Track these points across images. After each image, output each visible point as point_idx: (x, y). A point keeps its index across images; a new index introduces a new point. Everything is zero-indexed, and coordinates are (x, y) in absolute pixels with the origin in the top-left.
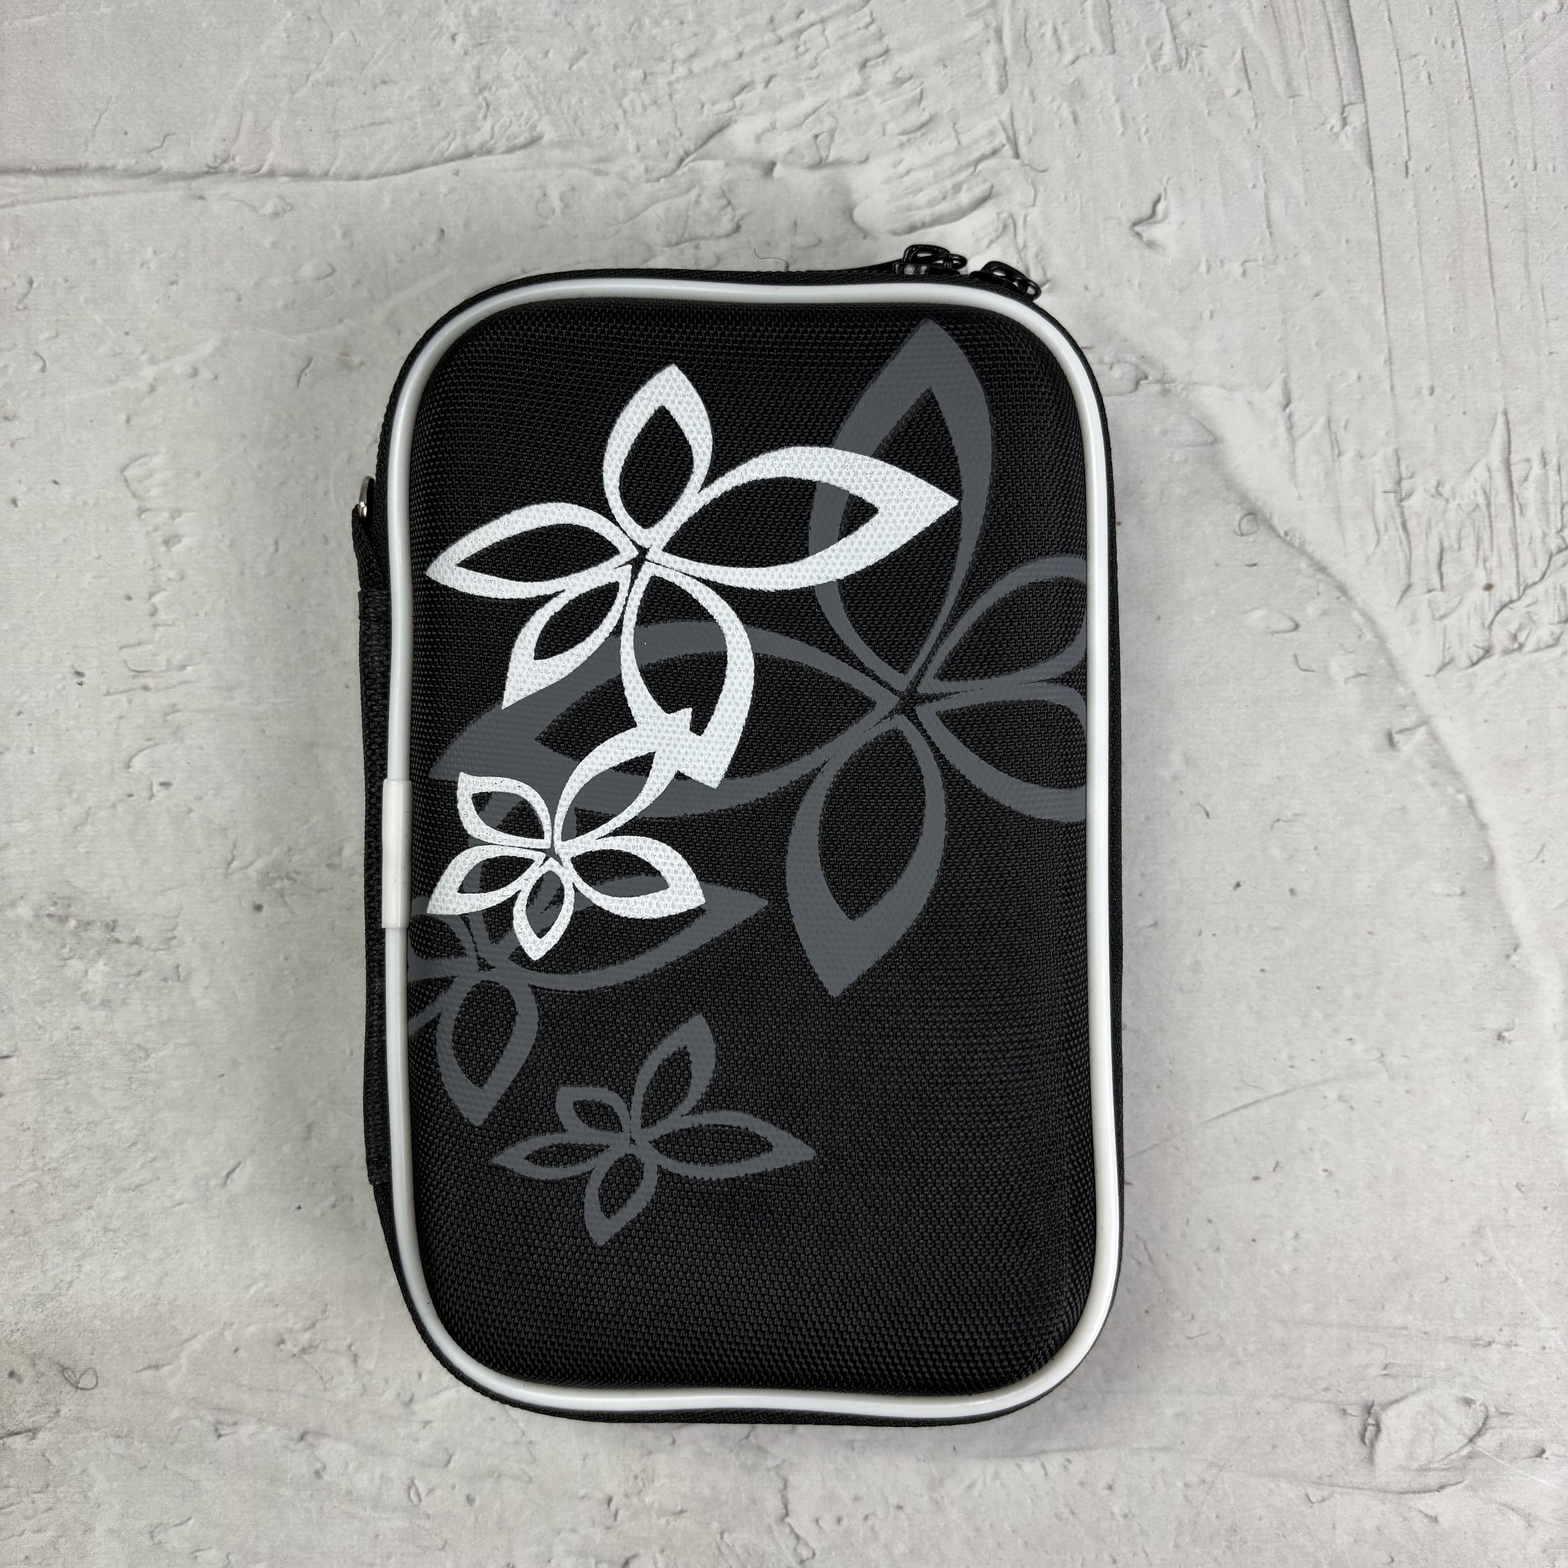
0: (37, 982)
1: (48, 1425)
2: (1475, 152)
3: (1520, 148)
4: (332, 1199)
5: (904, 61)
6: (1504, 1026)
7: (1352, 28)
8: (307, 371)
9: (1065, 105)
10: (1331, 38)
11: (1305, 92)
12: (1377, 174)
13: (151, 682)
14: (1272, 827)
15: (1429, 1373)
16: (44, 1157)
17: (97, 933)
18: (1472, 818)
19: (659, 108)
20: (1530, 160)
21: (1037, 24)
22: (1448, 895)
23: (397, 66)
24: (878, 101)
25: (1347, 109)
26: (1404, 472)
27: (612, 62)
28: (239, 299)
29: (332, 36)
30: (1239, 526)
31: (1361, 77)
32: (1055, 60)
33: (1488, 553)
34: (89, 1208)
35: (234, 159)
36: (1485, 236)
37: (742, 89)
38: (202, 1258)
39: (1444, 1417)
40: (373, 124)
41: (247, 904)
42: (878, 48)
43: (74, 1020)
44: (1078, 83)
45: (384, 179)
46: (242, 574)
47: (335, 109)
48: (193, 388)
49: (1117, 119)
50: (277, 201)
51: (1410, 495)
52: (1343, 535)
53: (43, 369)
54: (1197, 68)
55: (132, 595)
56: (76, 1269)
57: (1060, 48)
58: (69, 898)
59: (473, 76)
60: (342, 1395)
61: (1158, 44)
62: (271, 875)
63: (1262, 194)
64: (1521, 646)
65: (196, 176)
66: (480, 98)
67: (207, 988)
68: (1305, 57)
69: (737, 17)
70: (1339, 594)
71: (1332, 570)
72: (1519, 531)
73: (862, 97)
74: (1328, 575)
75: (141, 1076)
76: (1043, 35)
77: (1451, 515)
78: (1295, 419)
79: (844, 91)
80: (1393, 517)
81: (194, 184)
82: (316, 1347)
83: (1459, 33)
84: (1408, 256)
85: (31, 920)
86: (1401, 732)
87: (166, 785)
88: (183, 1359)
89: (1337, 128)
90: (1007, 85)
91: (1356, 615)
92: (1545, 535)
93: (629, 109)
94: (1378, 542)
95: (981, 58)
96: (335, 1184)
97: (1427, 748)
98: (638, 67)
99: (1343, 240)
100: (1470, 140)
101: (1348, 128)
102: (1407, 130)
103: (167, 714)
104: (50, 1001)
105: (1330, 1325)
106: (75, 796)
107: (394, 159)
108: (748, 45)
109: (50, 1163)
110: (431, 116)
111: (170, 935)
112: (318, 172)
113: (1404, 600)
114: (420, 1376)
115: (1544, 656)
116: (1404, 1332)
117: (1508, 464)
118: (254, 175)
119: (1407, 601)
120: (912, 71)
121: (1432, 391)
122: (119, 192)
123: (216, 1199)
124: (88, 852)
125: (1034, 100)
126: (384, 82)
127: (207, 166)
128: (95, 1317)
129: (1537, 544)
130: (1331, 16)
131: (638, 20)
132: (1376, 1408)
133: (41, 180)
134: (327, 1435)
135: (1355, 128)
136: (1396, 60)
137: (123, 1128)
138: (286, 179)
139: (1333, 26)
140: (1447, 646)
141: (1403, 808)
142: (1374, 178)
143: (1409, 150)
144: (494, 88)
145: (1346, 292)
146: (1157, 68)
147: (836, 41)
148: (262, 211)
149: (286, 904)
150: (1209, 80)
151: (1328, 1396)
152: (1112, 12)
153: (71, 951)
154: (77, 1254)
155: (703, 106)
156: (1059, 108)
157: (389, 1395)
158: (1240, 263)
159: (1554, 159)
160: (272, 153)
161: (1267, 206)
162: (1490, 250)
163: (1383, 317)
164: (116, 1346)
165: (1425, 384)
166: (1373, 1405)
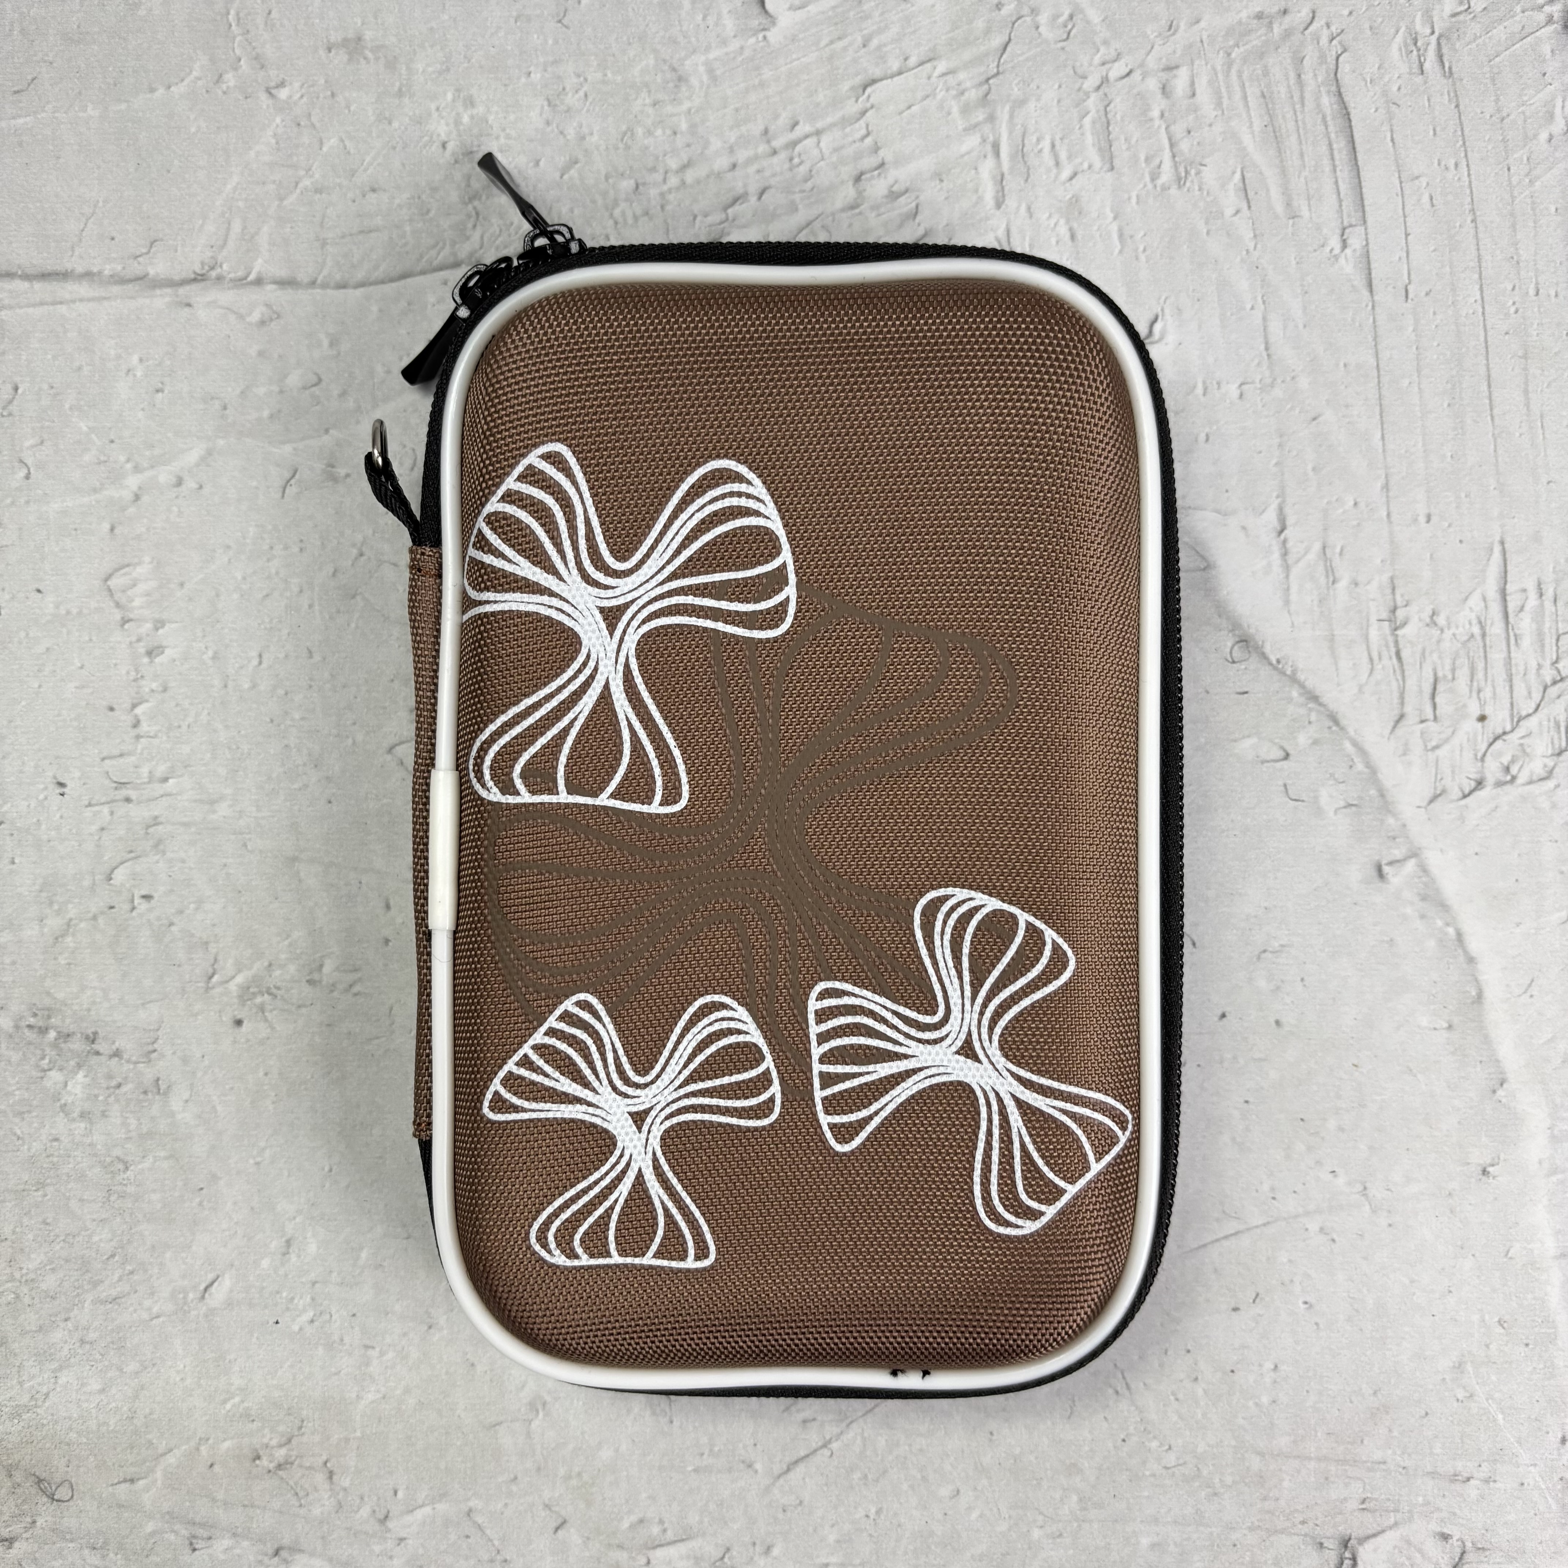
0: (17, 1093)
1: (24, 1535)
2: (1476, 276)
3: (1522, 273)
4: (311, 1314)
5: (900, 175)
6: (1488, 1162)
7: (1354, 148)
8: (293, 482)
9: (1062, 221)
10: (1333, 159)
11: (1305, 212)
12: (1376, 298)
13: (133, 794)
14: (1259, 958)
15: (1407, 1508)
16: (21, 1269)
17: (77, 1045)
18: (1460, 951)
19: (651, 219)
20: (1532, 286)
21: (1034, 139)
22: (1435, 1029)
23: (387, 174)
24: (873, 214)
25: (1347, 231)
26: (1400, 601)
27: (603, 173)
28: (225, 408)
29: (321, 143)
30: (1231, 653)
31: (1362, 199)
32: (1053, 175)
33: (1482, 683)
34: (66, 1320)
35: (221, 266)
36: (1485, 362)
37: (735, 201)
38: (178, 1372)
39: (1420, 1551)
40: (361, 232)
41: (227, 1018)
42: (874, 161)
43: (54, 1132)
44: (1075, 200)
45: (371, 288)
46: (226, 686)
47: (324, 216)
48: (177, 497)
49: (1115, 236)
50: (264, 309)
51: (1404, 624)
52: (1336, 664)
53: (28, 477)
54: (1197, 188)
55: (115, 706)
56: (53, 1380)
57: (1057, 164)
58: (49, 1009)
59: (463, 185)
60: (317, 1511)
61: (1156, 162)
62: (252, 990)
63: (1260, 316)
64: (1514, 778)
65: (184, 282)
66: (470, 207)
67: (187, 1101)
68: (1306, 178)
69: (731, 128)
70: (1331, 724)
71: (1324, 700)
72: (1513, 662)
73: (857, 211)
74: (1321, 704)
75: (119, 1188)
76: (1040, 151)
77: (1446, 645)
78: (1289, 545)
79: (839, 205)
80: (1387, 646)
81: (182, 291)
82: (292, 1463)
83: (1463, 155)
84: (1406, 382)
85: (11, 1030)
86: (1390, 863)
87: (147, 897)
88: (159, 1474)
89: (1337, 251)
90: (1003, 201)
91: (1348, 745)
92: (1540, 666)
93: (620, 220)
94: (1372, 670)
95: (977, 173)
96: (313, 1299)
97: (1416, 880)
98: (630, 177)
99: (1342, 365)
100: (1472, 264)
101: (1348, 251)
102: (1408, 253)
103: (148, 827)
104: (29, 1112)
105: (1310, 1459)
106: (56, 907)
107: (381, 269)
108: (742, 155)
109: (27, 1274)
110: (420, 225)
111: (150, 1048)
112: (306, 280)
113: (1397, 730)
114: (396, 1493)
115: (1535, 789)
116: (1382, 1466)
117: (1503, 594)
118: (241, 282)
119: (1400, 731)
120: (908, 184)
121: (1429, 519)
122: (105, 298)
123: (194, 1313)
124: (69, 964)
125: (1031, 217)
126: (374, 190)
127: (195, 273)
128: (71, 1429)
129: (1532, 676)
130: (1333, 136)
131: (631, 130)
132: (1353, 1542)
133: (26, 284)
134: (301, 1551)
135: (1355, 250)
136: (1397, 182)
137: (101, 1240)
138: (274, 287)
139: (1335, 146)
140: (1439, 777)
141: (1391, 940)
142: (1373, 301)
143: (1409, 274)
144: (484, 197)
145: (1344, 416)
146: (1155, 186)
147: (831, 153)
148: (248, 319)
149: (266, 1020)
150: (1208, 199)
151: (1305, 1529)
152: (1111, 128)
153: (50, 1062)
154: (54, 1365)
155: (695, 217)
156: (1056, 225)
157: (365, 1512)
158: (1236, 385)
159: (1557, 284)
160: (260, 261)
161: (1265, 329)
162: (1489, 376)
163: (1381, 443)
164: (92, 1459)
165: (1422, 511)
166: (1350, 1539)
